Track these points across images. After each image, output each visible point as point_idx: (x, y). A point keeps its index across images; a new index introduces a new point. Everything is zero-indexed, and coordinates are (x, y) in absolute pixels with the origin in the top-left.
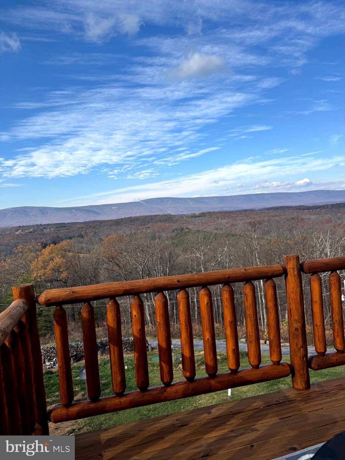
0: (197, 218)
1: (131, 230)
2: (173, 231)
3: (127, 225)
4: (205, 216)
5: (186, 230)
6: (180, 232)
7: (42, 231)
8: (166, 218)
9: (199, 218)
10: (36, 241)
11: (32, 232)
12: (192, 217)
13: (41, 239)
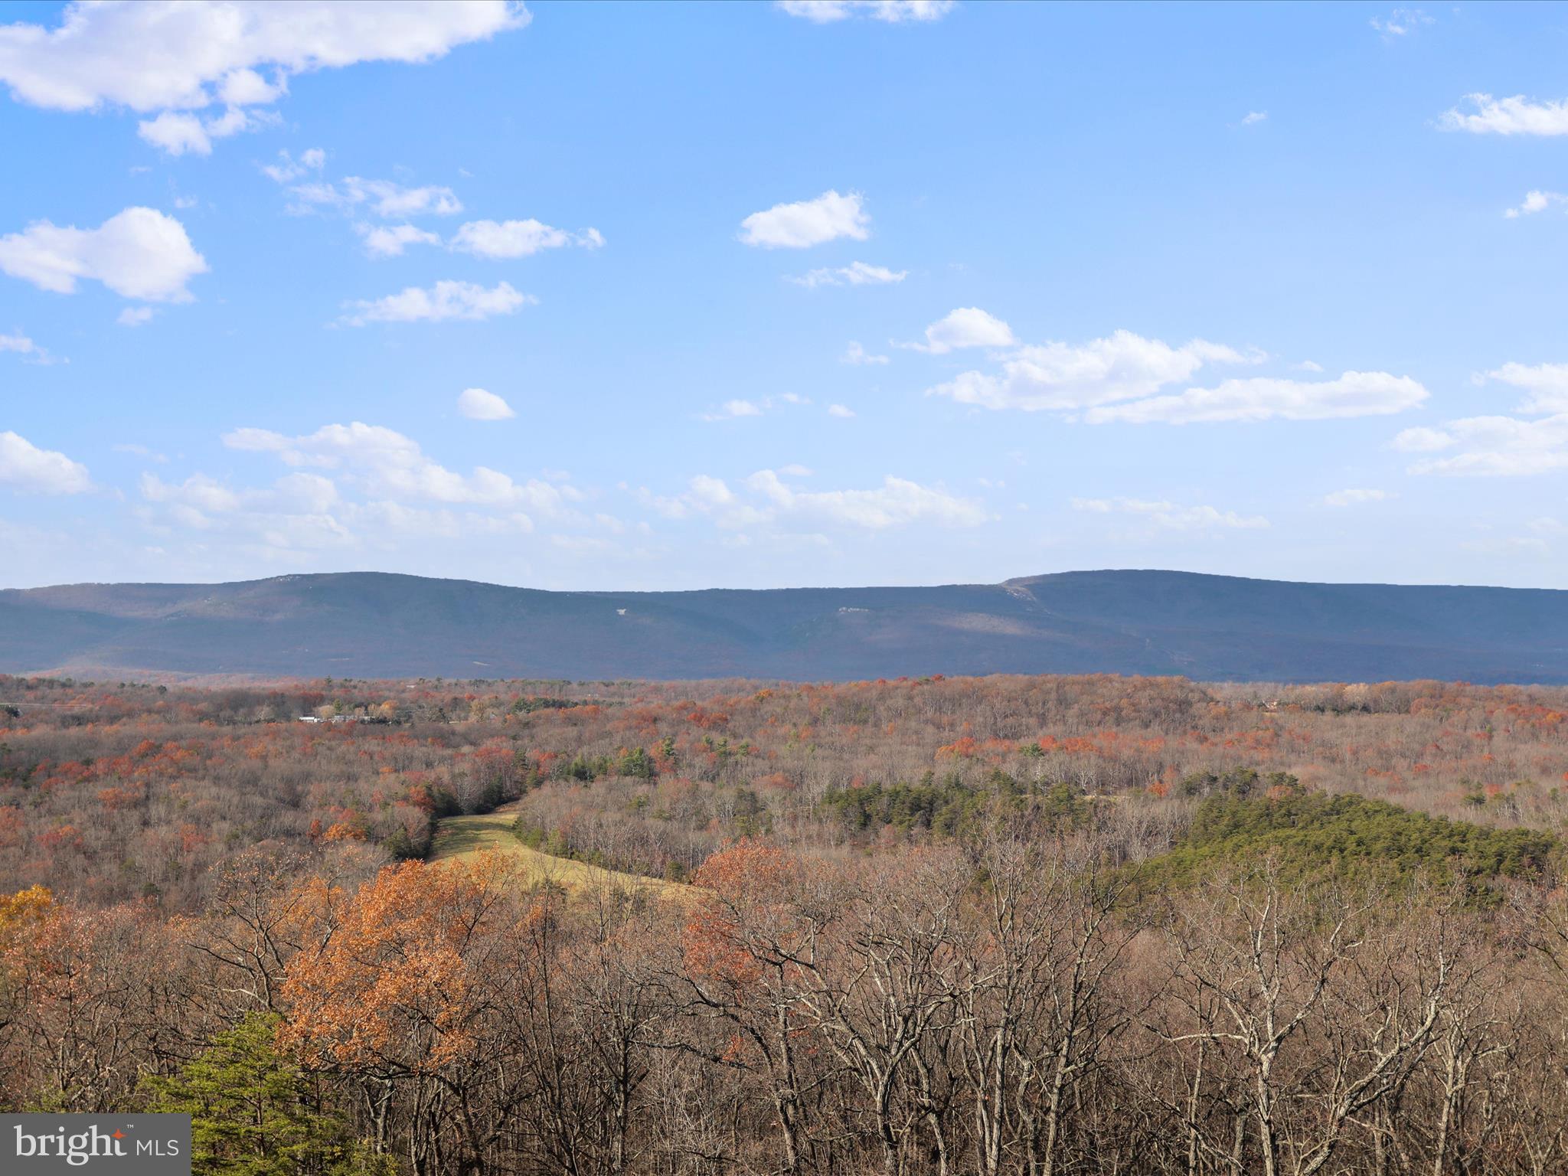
0: (1349, 719)
1: (931, 759)
2: (1191, 790)
3: (913, 724)
4: (1408, 711)
5: (1273, 793)
6: (1231, 795)
7: (437, 720)
8: (1151, 699)
9: (1365, 718)
10: (402, 776)
11: (383, 721)
12: (1321, 709)
13: (429, 765)
